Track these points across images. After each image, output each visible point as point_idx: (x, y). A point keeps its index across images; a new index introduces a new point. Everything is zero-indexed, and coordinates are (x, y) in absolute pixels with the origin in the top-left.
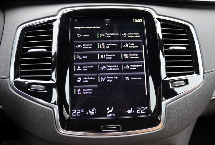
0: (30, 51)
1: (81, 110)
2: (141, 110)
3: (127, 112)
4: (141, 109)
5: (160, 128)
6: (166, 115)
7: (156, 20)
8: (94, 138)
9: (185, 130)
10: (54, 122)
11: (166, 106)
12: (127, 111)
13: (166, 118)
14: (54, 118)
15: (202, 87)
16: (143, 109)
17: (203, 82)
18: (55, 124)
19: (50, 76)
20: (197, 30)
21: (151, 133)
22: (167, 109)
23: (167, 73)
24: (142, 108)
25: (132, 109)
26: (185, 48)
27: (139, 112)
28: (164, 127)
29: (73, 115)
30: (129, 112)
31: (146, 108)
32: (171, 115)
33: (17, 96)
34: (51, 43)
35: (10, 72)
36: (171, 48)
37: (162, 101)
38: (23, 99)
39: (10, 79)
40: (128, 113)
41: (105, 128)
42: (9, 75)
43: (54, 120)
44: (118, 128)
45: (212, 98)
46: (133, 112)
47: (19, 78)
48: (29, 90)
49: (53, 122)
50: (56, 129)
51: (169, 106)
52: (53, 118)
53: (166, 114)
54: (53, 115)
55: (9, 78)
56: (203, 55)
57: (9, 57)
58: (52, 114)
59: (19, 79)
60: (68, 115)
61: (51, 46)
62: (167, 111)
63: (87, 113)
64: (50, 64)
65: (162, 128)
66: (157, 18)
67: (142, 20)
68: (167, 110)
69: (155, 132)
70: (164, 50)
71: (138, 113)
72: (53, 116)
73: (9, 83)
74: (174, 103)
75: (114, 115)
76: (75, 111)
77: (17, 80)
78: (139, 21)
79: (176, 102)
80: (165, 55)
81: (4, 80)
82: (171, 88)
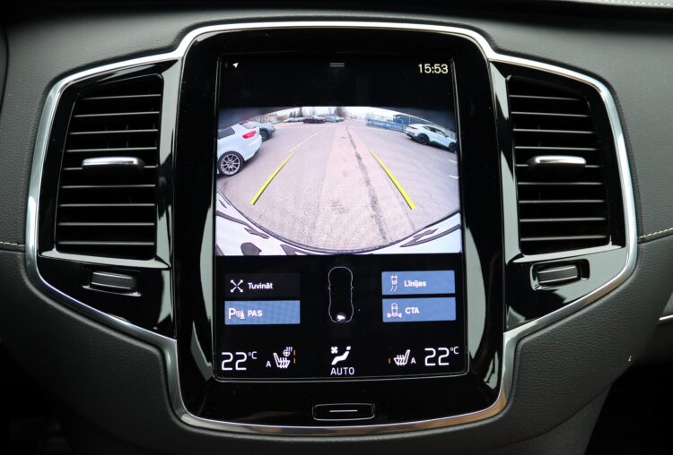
0: (88, 162)
1: (250, 354)
2: (436, 356)
3: (393, 361)
4: (439, 353)
5: (498, 414)
6: (516, 373)
7: (493, 67)
8: (288, 443)
9: (575, 419)
10: (165, 390)
11: (517, 345)
12: (395, 359)
13: (515, 383)
14: (163, 377)
15: (631, 284)
16: (444, 352)
17: (636, 271)
18: (165, 396)
19: (152, 244)
20: (621, 104)
21: (466, 430)
22: (519, 353)
23: (523, 240)
24: (440, 349)
25: (408, 351)
26: (580, 161)
27: (430, 361)
28: (509, 410)
29: (223, 369)
30: (401, 360)
31: (454, 349)
32: (531, 373)
33: (50, 305)
34: (155, 139)
35: (25, 228)
37: (505, 331)
38: (68, 316)
39: (24, 252)
40: (398, 364)
41: (324, 413)
42: (21, 240)
43: (164, 384)
44: (364, 412)
45: (661, 319)
46: (413, 361)
47: (55, 250)
48: (85, 287)
49: (162, 392)
50: (171, 414)
51: (525, 345)
52: (160, 378)
53: (517, 369)
55: (23, 249)
56: (640, 183)
57: (24, 180)
58: (157, 366)
61: (155, 148)
62: (518, 360)
63: (269, 364)
64: (153, 205)
65: (500, 416)
66: (494, 63)
67: (446, 68)
68: (521, 358)
69: (481, 427)
70: (515, 165)
71: (427, 364)
72: (162, 372)
73: (22, 266)
74: (541, 336)
75: (352, 371)
76: (228, 357)
77: (46, 254)
78: (438, 70)
79: (547, 334)
80: (518, 180)
81: (7, 254)
82: (534, 288)
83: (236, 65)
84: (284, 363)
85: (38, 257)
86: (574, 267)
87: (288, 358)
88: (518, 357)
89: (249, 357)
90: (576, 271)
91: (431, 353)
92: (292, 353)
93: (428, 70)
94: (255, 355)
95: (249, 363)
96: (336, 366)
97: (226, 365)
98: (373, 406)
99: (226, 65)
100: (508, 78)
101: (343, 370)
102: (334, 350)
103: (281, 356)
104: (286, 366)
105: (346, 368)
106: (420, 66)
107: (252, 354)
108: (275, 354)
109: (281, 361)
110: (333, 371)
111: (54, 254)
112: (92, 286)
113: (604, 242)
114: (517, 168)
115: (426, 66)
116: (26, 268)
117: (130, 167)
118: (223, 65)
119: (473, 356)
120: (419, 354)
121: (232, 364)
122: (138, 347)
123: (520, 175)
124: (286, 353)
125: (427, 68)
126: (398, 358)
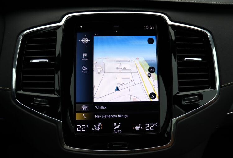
2: (150, 127)
3: (135, 128)
7: (170, 27)
8: (99, 156)
17: (218, 98)
19: (53, 89)
23: (179, 87)
24: (151, 124)
25: (140, 125)
26: (200, 59)
29: (78, 131)
30: (137, 128)
31: (155, 124)
34: (54, 53)
35: (11, 83)
36: (185, 59)
37: (173, 118)
45: (228, 113)
47: (21, 90)
48: (31, 103)
55: (11, 90)
61: (54, 56)
63: (93, 129)
64: (54, 75)
65: (171, 147)
71: (146, 129)
72: (57, 132)
75: (121, 131)
76: (79, 127)
77: (19, 92)
78: (151, 28)
80: (178, 67)
82: (183, 103)
83: (81, 27)
85: (16, 93)
86: (197, 96)
87: (99, 127)
89: (86, 127)
90: (198, 98)
92: (101, 125)
93: (147, 28)
94: (88, 126)
96: (115, 130)
98: (128, 144)
99: (78, 27)
100: (175, 31)
101: (118, 131)
102: (115, 124)
103: (97, 126)
104: (99, 130)
105: (119, 131)
106: (145, 26)
108: (95, 126)
109: (97, 128)
110: (115, 132)
111: (21, 92)
112: (34, 103)
113: (208, 88)
114: (178, 62)
115: (147, 26)
117: (46, 63)
119: (162, 126)
120: (144, 126)
121: (81, 129)
124: (99, 125)
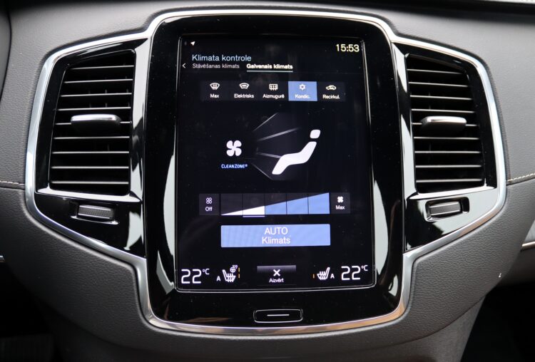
0: (76, 118)
1: (204, 270)
2: (351, 272)
3: (316, 276)
4: (353, 270)
5: (398, 318)
6: (413, 285)
7: (394, 47)
8: (235, 341)
9: (457, 322)
10: (137, 299)
11: (413, 263)
12: (318, 275)
13: (412, 293)
14: (135, 289)
15: (501, 217)
16: (357, 270)
17: (505, 207)
18: (137, 303)
19: (127, 183)
20: (493, 77)
21: (374, 330)
22: (415, 270)
23: (418, 181)
24: (353, 267)
25: (328, 269)
26: (462, 120)
27: (345, 276)
28: (408, 314)
29: (183, 282)
30: (323, 276)
31: (364, 267)
32: (424, 286)
33: (44, 232)
34: (130, 101)
35: (25, 170)
36: (429, 119)
37: (404, 252)
38: (59, 241)
39: (24, 189)
40: (320, 278)
41: (262, 317)
42: (22, 180)
43: (136, 294)
44: (294, 316)
45: (524, 245)
46: (332, 276)
47: (48, 187)
48: (73, 217)
49: (134, 300)
50: (142, 318)
51: (419, 264)
52: (133, 290)
53: (413, 282)
54: (134, 281)
55: (23, 187)
56: (508, 139)
57: (24, 132)
58: (131, 280)
59: (48, 191)
60: (171, 281)
61: (129, 108)
62: (414, 275)
63: (219, 279)
64: (128, 152)
65: (400, 319)
66: (396, 44)
67: (358, 48)
68: (417, 274)
69: (386, 328)
70: (411, 123)
71: (343, 279)
72: (135, 284)
73: (22, 200)
74: (432, 257)
76: (187, 273)
77: (42, 191)
78: (351, 49)
79: (437, 255)
80: (414, 136)
81: (9, 191)
82: (426, 219)
83: (193, 43)
84: (230, 278)
85: (35, 194)
86: (457, 203)
87: (234, 274)
88: (414, 273)
89: (203, 273)
90: (459, 206)
91: (346, 270)
92: (237, 270)
93: (343, 49)
94: (208, 272)
95: (203, 278)
97: (185, 279)
98: (301, 311)
99: (186, 43)
100: (407, 55)
103: (228, 272)
104: (233, 280)
106: (338, 45)
107: (205, 271)
108: (224, 271)
109: (228, 277)
112: (78, 216)
113: (480, 184)
114: (414, 126)
115: (343, 46)
116: (25, 202)
117: (109, 123)
118: (183, 43)
119: (379, 273)
120: (337, 271)
121: (189, 279)
122: (115, 265)
123: (416, 131)
125: (343, 47)
126: (320, 274)
